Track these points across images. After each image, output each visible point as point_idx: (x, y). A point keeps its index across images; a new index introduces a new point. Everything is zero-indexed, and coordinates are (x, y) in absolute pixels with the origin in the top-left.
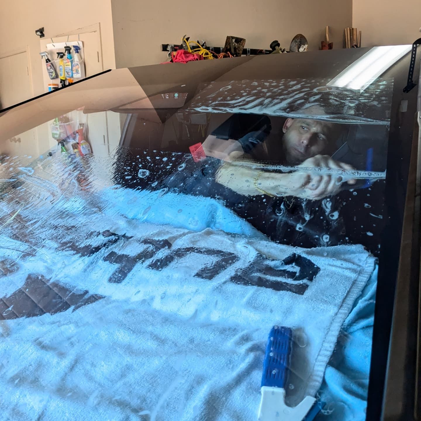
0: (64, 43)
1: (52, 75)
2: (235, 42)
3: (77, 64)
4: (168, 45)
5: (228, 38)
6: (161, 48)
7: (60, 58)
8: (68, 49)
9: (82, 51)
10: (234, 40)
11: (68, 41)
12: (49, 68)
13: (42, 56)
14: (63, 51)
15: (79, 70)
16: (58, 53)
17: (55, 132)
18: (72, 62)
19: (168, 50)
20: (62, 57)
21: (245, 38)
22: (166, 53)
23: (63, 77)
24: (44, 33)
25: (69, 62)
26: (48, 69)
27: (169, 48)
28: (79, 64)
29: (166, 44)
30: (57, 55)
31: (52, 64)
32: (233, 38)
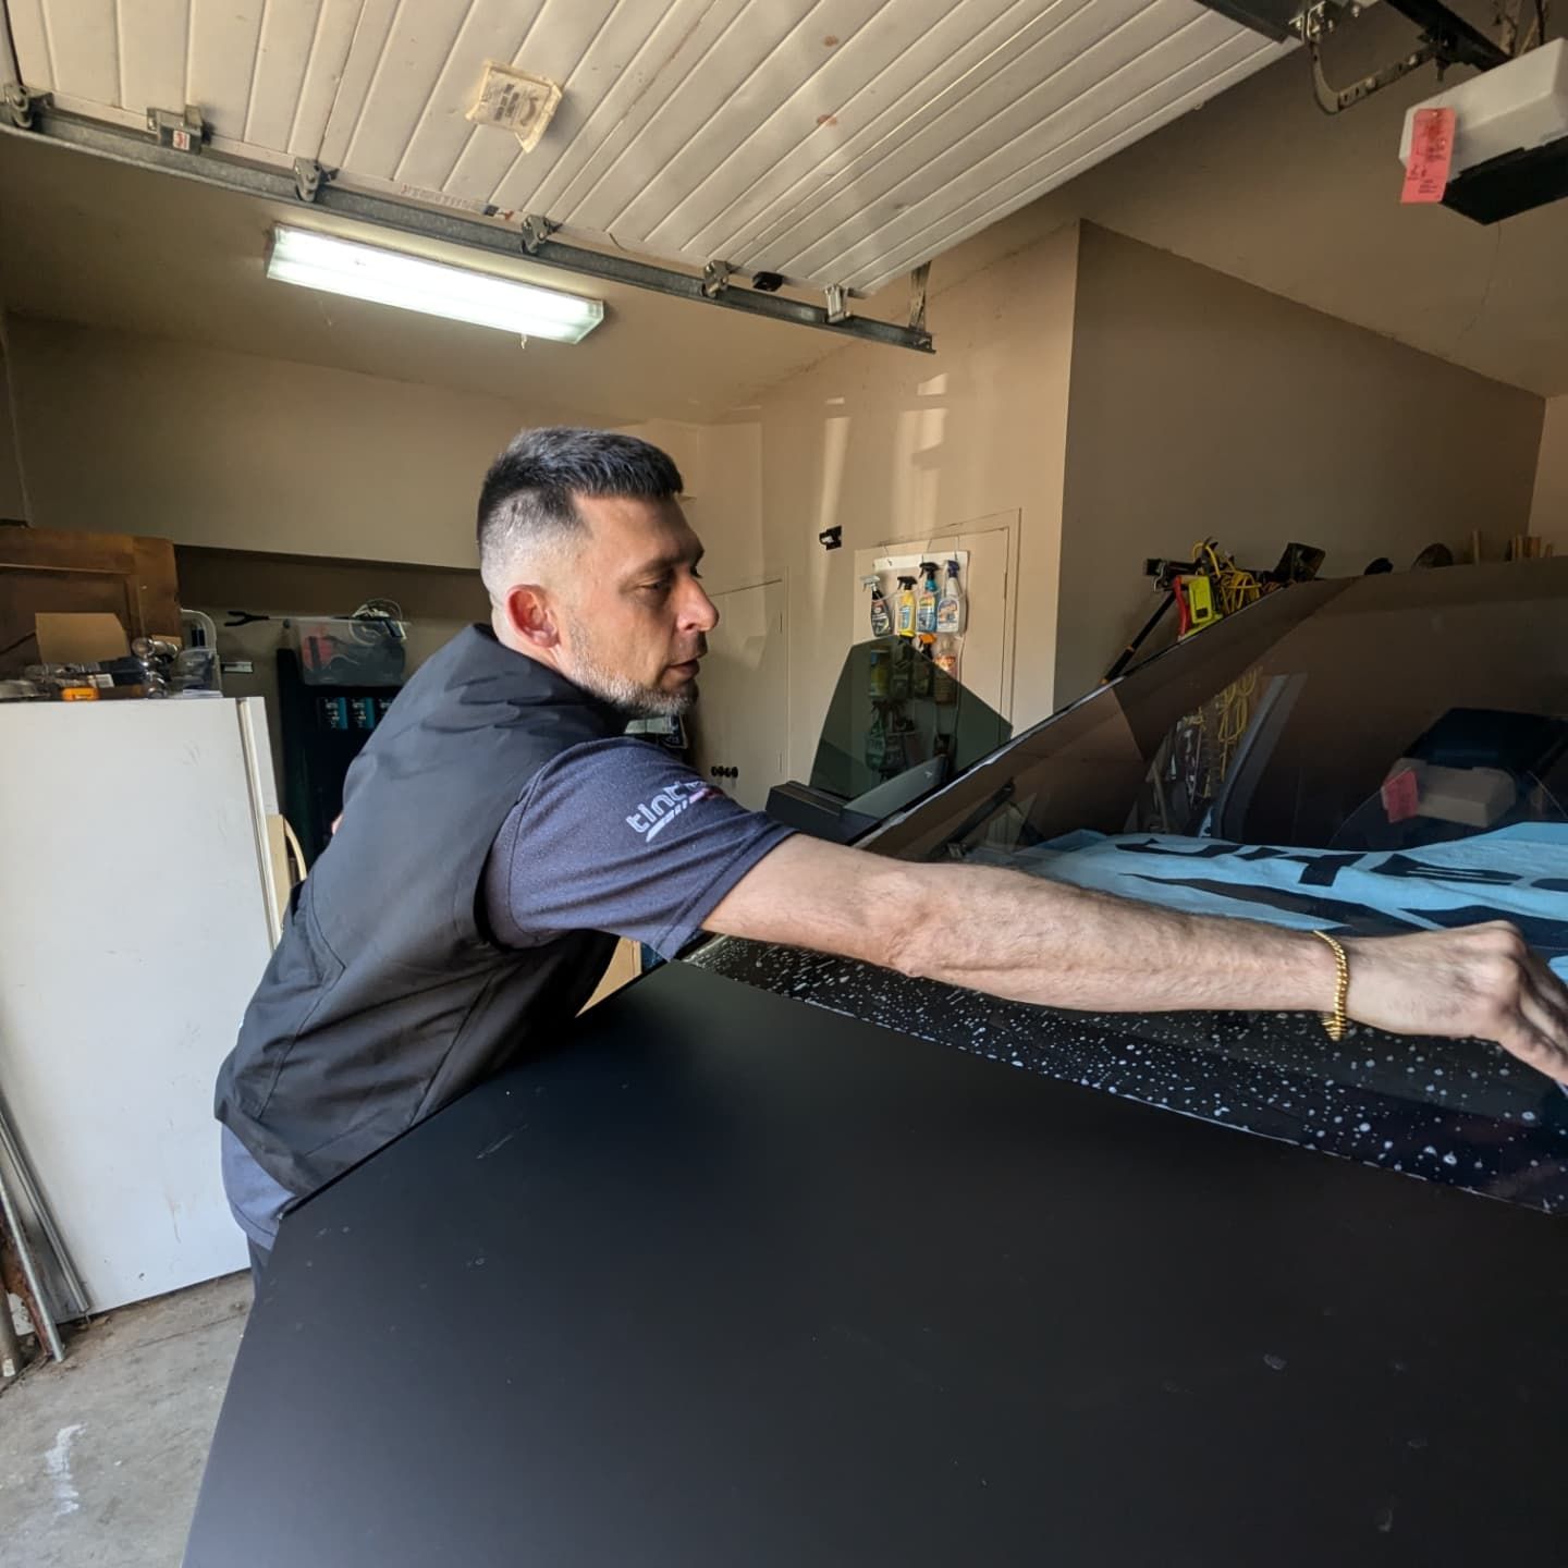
0: (920, 556)
1: (881, 628)
2: (1302, 557)
3: (953, 602)
4: (1159, 561)
5: (1291, 547)
6: (1141, 567)
7: (906, 589)
8: (930, 569)
9: (962, 573)
10: (1299, 553)
11: (928, 552)
12: (878, 610)
13: (865, 585)
14: (916, 573)
15: (957, 614)
16: (902, 579)
17: (873, 751)
18: (937, 598)
19: (1158, 571)
20: (909, 587)
21: (1322, 549)
22: (1153, 580)
23: (909, 632)
24: (840, 538)
25: (930, 597)
26: (873, 613)
27: (1161, 570)
28: (958, 603)
29: (1155, 558)
30: (898, 582)
31: (885, 601)
32: (1299, 547)
